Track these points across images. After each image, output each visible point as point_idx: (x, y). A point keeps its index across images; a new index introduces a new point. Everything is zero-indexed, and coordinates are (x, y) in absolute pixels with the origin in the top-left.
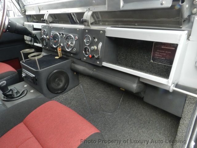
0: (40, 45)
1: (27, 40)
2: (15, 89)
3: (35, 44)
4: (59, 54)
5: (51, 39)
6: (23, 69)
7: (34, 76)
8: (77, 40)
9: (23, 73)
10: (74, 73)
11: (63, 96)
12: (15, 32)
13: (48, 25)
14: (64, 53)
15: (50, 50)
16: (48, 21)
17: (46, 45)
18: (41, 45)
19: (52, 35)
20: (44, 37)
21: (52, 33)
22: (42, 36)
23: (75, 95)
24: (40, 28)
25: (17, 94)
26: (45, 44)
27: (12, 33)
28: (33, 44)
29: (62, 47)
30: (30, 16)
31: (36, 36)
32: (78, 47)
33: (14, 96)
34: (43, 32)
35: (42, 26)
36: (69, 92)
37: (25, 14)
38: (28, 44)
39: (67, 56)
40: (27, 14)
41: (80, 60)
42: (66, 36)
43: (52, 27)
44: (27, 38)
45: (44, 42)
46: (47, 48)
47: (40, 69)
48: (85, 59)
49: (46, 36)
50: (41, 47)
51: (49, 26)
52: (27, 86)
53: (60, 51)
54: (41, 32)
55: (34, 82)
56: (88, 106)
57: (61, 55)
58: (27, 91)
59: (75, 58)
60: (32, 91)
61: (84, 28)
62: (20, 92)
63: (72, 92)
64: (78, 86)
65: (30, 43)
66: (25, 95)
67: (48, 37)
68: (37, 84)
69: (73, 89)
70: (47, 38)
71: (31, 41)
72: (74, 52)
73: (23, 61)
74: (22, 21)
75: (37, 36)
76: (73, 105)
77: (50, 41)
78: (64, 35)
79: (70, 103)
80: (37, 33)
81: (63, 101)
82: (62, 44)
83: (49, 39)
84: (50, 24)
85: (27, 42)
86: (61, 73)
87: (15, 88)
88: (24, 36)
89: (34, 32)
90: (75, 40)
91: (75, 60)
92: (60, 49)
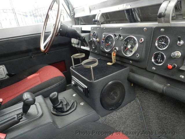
0: (87, 48)
1: (74, 43)
2: (65, 100)
3: (82, 47)
4: (113, 59)
5: (102, 42)
6: (73, 76)
7: (86, 87)
8: (142, 42)
9: (72, 80)
10: (131, 85)
11: (117, 113)
12: (65, 36)
13: (99, 26)
14: (118, 59)
15: (99, 54)
16: (100, 22)
17: (95, 49)
18: (89, 48)
19: (104, 37)
20: (93, 39)
21: (104, 36)
22: (91, 39)
23: (131, 112)
24: (89, 30)
25: (67, 107)
26: (93, 48)
27: (63, 36)
28: (79, 48)
29: (117, 51)
30: (78, 19)
31: (84, 39)
32: (144, 52)
33: (64, 109)
34: (92, 34)
35: (92, 28)
36: (124, 108)
37: (74, 17)
38: (75, 47)
39: (122, 62)
40: (76, 16)
41: (145, 69)
42: (124, 38)
43: (104, 28)
44: (74, 41)
45: (93, 45)
46: (96, 51)
47: (95, 80)
48: (154, 68)
49: (96, 39)
50: (89, 50)
51: (100, 28)
52: (76, 96)
53: (114, 55)
54: (90, 34)
55: (86, 94)
56: (146, 127)
57: (115, 61)
58: (77, 103)
59: (135, 66)
60: (82, 104)
61: (157, 26)
62: (70, 104)
63: (127, 108)
64: (134, 101)
65: (76, 46)
66: (75, 109)
67: (98, 39)
68: (88, 97)
69: (129, 104)
70: (97, 41)
71: (78, 44)
72: (136, 59)
73: (73, 67)
74: (70, 25)
75: (86, 39)
76: (129, 126)
77: (101, 44)
78: (122, 37)
79: (125, 123)
80: (86, 36)
81: (117, 119)
82: (117, 48)
83: (99, 42)
84: (101, 25)
85: (73, 45)
86: (117, 85)
87: (64, 98)
88: (71, 39)
89: (83, 35)
90: (139, 44)
91: (134, 68)
92: (115, 54)
